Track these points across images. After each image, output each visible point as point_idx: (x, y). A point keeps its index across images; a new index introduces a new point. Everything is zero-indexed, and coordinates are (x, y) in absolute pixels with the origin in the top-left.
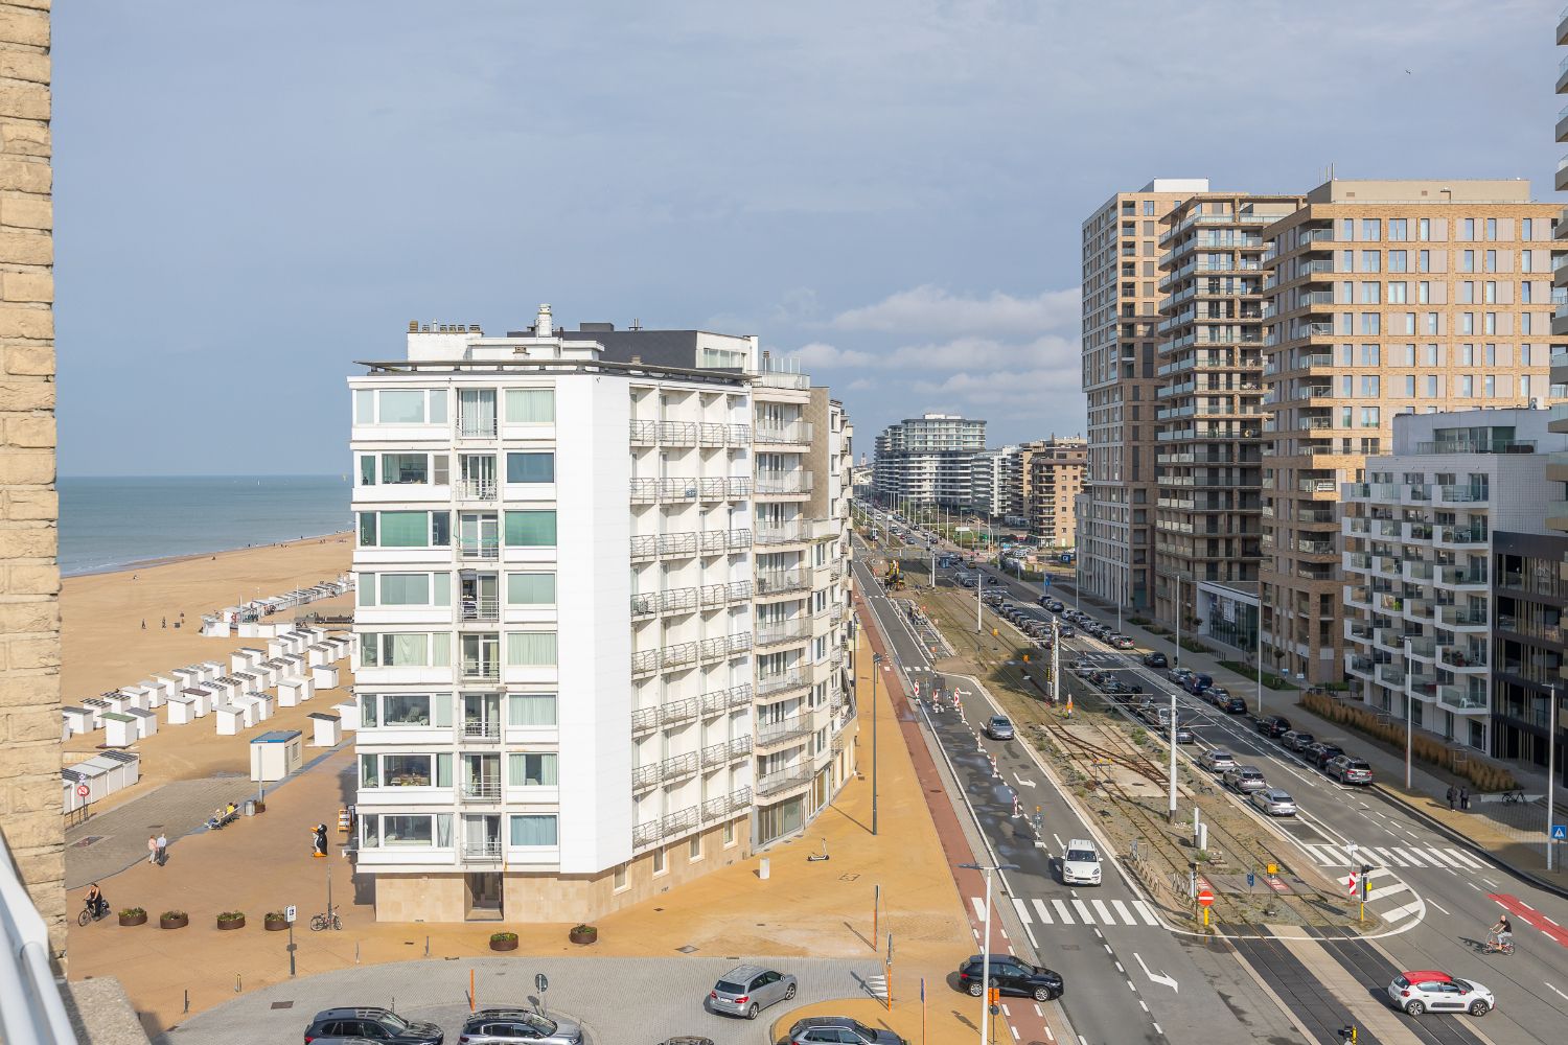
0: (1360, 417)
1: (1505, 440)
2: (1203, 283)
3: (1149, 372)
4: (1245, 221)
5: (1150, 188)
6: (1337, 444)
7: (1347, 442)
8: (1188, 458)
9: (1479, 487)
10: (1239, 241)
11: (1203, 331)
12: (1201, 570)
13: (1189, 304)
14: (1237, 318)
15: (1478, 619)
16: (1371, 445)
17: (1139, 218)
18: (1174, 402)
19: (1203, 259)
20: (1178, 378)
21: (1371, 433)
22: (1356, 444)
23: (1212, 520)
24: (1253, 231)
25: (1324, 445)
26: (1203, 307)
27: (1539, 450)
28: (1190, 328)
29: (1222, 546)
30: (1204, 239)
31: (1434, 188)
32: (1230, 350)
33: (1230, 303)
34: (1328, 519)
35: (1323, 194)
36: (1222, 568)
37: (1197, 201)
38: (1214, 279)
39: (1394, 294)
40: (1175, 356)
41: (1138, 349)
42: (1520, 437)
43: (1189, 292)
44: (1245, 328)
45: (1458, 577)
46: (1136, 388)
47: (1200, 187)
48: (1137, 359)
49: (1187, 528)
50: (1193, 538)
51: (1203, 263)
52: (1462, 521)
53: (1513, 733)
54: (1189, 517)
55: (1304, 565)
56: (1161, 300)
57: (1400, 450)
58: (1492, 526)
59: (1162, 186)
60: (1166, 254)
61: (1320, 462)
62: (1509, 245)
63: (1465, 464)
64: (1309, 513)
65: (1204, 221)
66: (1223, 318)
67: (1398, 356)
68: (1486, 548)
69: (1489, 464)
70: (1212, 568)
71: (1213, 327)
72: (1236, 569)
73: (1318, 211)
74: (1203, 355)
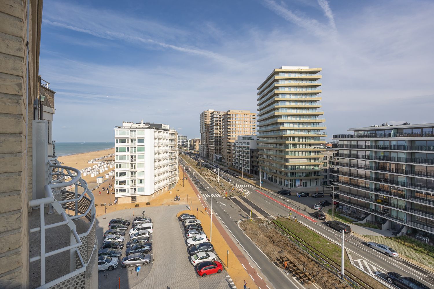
0: (233, 136)
1: (250, 138)
2: (215, 121)
3: (208, 131)
4: (219, 114)
5: (208, 110)
6: (231, 139)
7: (232, 139)
8: (213, 140)
9: (248, 144)
10: (219, 116)
11: (215, 126)
12: (215, 153)
13: (213, 123)
14: (218, 125)
15: (249, 158)
16: (235, 139)
17: (207, 114)
18: (211, 134)
19: (215, 118)
20: (212, 132)
21: (235, 138)
22: (233, 139)
23: (216, 147)
24: (220, 115)
25: (230, 139)
26: (215, 124)
27: (254, 140)
28: (213, 126)
29: (217, 150)
30: (215, 116)
31: (241, 111)
32: (218, 128)
33: (218, 123)
34: (230, 147)
35: (229, 111)
36: (217, 153)
37: (214, 112)
38: (216, 120)
39: (237, 123)
40: (211, 129)
41: (207, 128)
42: (252, 138)
43: (213, 122)
44: (219, 126)
45: (246, 154)
46: (207, 133)
47: (214, 110)
48: (207, 129)
49: (213, 148)
50: (214, 149)
51: (215, 119)
52: (246, 147)
53: (253, 171)
54: (213, 147)
55: (228, 152)
56: (209, 123)
57: (239, 140)
58: (250, 148)
59: (209, 110)
60: (210, 118)
61: (229, 141)
62: (248, 118)
63: (247, 141)
64: (228, 147)
65: (215, 114)
66: (217, 125)
67: (237, 129)
68: (249, 150)
69: (250, 141)
70: (216, 153)
71: (216, 126)
72: (218, 153)
73: (229, 113)
74: (215, 129)
